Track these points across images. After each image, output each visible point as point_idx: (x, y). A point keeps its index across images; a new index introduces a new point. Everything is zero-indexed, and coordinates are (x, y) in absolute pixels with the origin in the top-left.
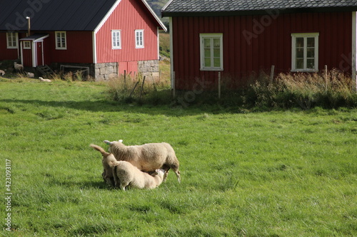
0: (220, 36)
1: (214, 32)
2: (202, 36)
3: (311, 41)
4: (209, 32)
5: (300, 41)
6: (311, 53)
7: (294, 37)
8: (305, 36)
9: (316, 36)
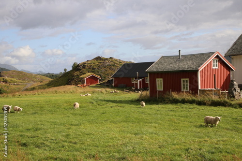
0: (162, 79)
1: (160, 78)
2: (157, 79)
3: (187, 81)
4: (159, 78)
5: (184, 81)
6: (187, 85)
7: (182, 80)
8: (185, 79)
9: (188, 79)
